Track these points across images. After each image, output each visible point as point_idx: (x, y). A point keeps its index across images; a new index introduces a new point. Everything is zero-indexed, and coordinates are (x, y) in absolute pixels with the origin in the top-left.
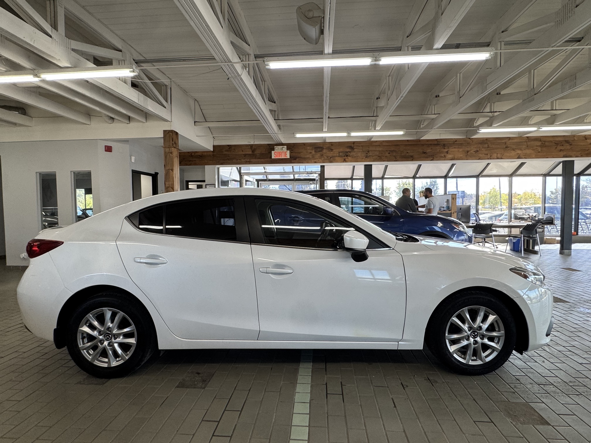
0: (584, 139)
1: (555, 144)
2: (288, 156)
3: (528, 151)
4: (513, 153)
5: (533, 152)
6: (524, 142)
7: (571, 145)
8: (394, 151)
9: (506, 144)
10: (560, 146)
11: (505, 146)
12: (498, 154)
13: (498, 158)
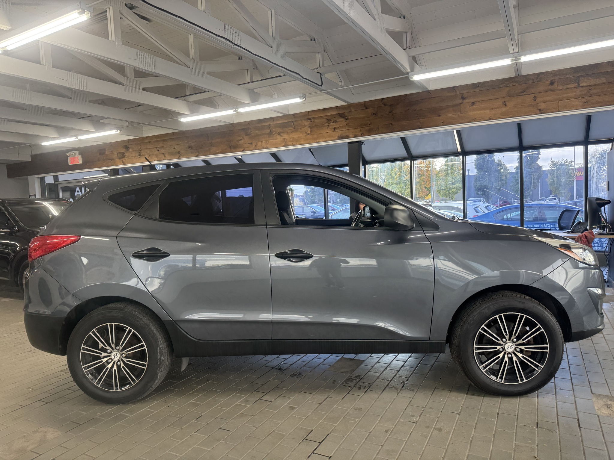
0: (364, 108)
1: (327, 121)
2: (80, 162)
3: (295, 135)
4: (279, 139)
5: (301, 135)
6: (290, 122)
7: (346, 119)
8: (162, 147)
9: (270, 127)
10: (333, 123)
11: (269, 130)
12: (262, 142)
13: (263, 148)
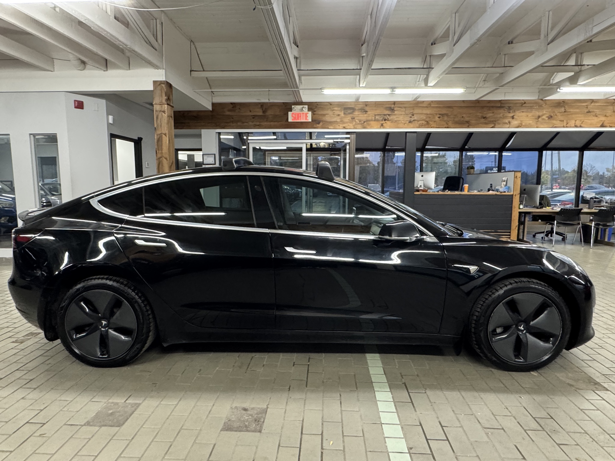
2: (309, 119)
4: (595, 120)
8: (447, 115)
9: (587, 108)
12: (576, 121)
13: (576, 126)
